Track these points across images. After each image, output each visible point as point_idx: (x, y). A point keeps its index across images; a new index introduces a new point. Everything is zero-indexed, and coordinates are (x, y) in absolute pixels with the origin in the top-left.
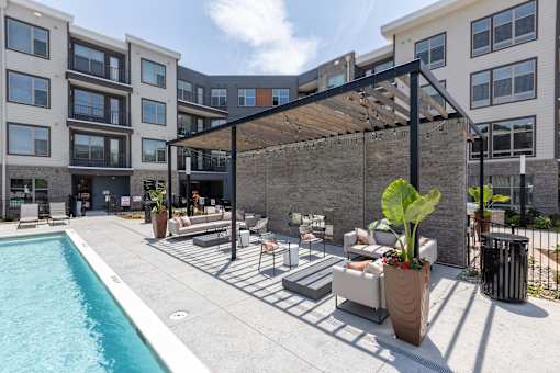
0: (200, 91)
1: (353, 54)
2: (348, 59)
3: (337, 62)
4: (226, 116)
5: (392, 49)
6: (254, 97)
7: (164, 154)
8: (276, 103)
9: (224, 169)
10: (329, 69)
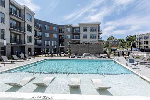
2: (71, 26)
4: (42, 31)
5: (79, 27)
6: (49, 28)
7: (31, 40)
8: (54, 30)
9: (41, 45)
10: (67, 26)
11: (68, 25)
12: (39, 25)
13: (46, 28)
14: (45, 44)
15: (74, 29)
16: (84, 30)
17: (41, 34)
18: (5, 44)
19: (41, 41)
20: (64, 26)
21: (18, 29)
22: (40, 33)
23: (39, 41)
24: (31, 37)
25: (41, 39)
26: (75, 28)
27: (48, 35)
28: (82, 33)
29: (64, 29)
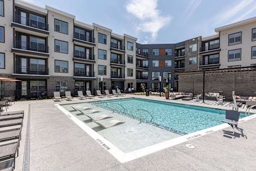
0: (139, 50)
1: (201, 37)
2: (199, 39)
3: (194, 40)
4: (148, 59)
5: (218, 36)
6: (158, 52)
7: (132, 73)
8: (167, 54)
9: (147, 79)
10: (191, 42)
11: (192, 39)
12: (145, 51)
13: (154, 53)
14: (153, 76)
15: (207, 45)
16: (231, 41)
17: (147, 64)
18: (102, 80)
19: (147, 73)
20: (184, 43)
21: (119, 62)
22: (145, 63)
23: (145, 73)
24: (132, 70)
25: (147, 70)
26: (208, 41)
27: (156, 63)
28: (225, 48)
29: (184, 48)
